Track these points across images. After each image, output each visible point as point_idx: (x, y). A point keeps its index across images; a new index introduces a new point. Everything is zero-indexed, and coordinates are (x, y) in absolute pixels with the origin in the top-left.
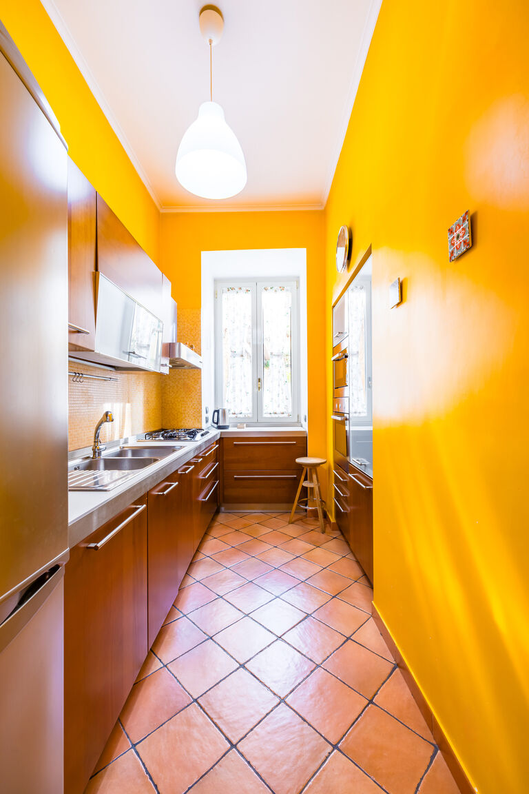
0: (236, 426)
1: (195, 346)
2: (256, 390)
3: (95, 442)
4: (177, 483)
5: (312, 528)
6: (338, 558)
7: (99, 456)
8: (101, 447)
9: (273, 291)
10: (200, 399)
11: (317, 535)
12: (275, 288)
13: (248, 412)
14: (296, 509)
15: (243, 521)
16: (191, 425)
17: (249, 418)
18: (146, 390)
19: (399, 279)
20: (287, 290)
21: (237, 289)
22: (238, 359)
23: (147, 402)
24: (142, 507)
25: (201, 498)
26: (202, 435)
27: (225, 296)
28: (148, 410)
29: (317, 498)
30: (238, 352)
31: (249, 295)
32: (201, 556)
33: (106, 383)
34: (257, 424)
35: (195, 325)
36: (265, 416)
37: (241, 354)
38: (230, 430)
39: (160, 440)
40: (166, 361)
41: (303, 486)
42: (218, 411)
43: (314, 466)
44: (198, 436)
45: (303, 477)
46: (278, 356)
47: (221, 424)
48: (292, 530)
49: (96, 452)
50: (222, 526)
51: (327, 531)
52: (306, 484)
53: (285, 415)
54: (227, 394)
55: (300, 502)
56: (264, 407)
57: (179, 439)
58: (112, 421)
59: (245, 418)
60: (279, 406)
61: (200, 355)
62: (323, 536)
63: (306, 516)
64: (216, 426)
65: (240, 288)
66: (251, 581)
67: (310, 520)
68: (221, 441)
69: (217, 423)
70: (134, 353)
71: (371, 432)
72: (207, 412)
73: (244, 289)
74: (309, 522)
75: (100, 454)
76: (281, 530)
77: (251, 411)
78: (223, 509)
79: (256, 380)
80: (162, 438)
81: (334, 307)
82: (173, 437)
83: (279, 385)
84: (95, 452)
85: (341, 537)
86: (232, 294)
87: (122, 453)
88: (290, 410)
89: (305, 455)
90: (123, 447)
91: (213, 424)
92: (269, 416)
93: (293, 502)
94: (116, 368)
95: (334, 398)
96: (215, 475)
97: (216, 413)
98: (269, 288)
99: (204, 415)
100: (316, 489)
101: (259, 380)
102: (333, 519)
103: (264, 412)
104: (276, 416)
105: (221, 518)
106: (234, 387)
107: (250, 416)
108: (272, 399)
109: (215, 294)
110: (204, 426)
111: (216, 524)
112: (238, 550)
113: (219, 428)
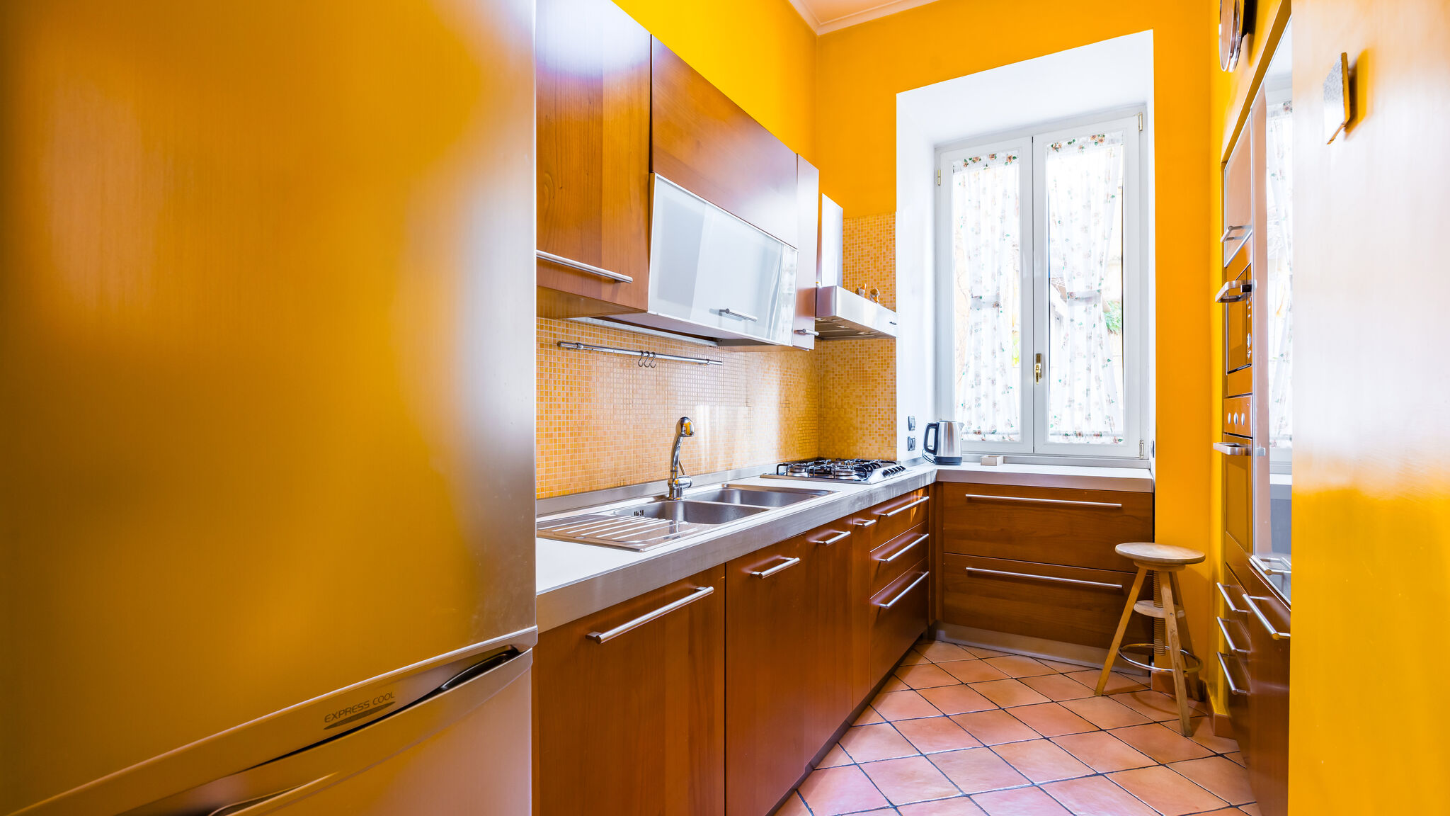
0: (979, 460)
1: (883, 294)
2: (1031, 379)
3: (672, 471)
4: (797, 559)
5: (1155, 716)
6: (1214, 804)
7: (678, 496)
8: (682, 481)
9: (1075, 148)
10: (894, 400)
11: (1169, 737)
12: (1078, 142)
13: (1010, 430)
14: (1115, 663)
15: (985, 668)
16: (870, 451)
17: (1012, 442)
18: (785, 384)
19: (1344, 56)
20: (1112, 141)
21: (985, 159)
22: (988, 312)
23: (786, 404)
24: (705, 591)
25: (877, 601)
26: (885, 473)
27: (957, 178)
28: (787, 419)
29: (1173, 645)
30: (988, 296)
31: (1014, 168)
32: (873, 718)
33: (702, 368)
34: (1033, 458)
35: (884, 250)
36: (1051, 439)
37: (994, 300)
38: (964, 467)
39: (802, 478)
40: (809, 325)
41: (1134, 613)
42: (936, 426)
43: (1171, 567)
44: (877, 475)
45: (1135, 591)
46: (1088, 299)
47: (942, 453)
48: (1102, 711)
49: (675, 490)
50: (931, 668)
51: (1198, 733)
52: (1144, 608)
53: (1106, 440)
54: (962, 391)
55: (1125, 649)
56: (1051, 421)
57: (837, 478)
58: (691, 434)
59: (1004, 442)
60: (1088, 418)
61: (894, 309)
62: (1185, 744)
63: (1147, 687)
64: (932, 457)
65: (993, 156)
66: (968, 796)
67: (1158, 697)
68: (936, 488)
69: (934, 452)
70: (727, 311)
71: (1289, 487)
72: (910, 427)
73: (1002, 156)
74: (1152, 703)
75: (679, 493)
76: (1071, 705)
77: (1017, 427)
78: (942, 633)
79: (1030, 358)
80: (806, 475)
81: (1225, 162)
82: (830, 473)
83: (1089, 369)
84: (672, 490)
85: (1238, 758)
86: (975, 170)
87: (724, 495)
88: (1119, 429)
89: (1150, 538)
90: (728, 485)
91: (927, 454)
92: (1062, 440)
93: (1107, 646)
94: (718, 341)
95: (1227, 396)
96: (920, 557)
97: (932, 431)
98: (1065, 144)
99: (902, 434)
100: (1172, 625)
101: (1039, 358)
102: (1218, 707)
103: (1051, 430)
104: (1081, 440)
105: (937, 652)
106: (977, 376)
107: (1017, 438)
108: (1071, 401)
109: (937, 177)
110: (902, 455)
111: (922, 661)
112: (957, 724)
113: (939, 461)
